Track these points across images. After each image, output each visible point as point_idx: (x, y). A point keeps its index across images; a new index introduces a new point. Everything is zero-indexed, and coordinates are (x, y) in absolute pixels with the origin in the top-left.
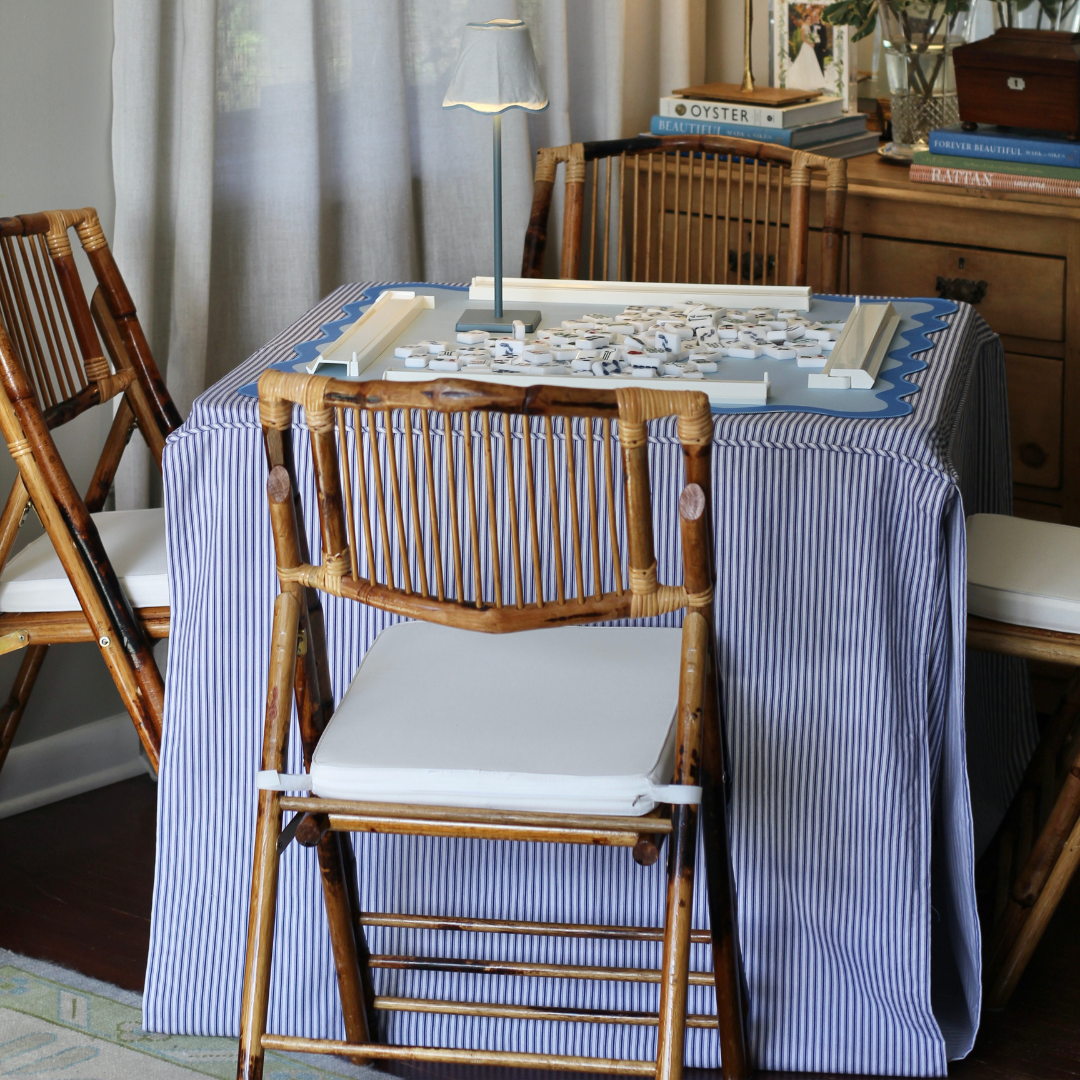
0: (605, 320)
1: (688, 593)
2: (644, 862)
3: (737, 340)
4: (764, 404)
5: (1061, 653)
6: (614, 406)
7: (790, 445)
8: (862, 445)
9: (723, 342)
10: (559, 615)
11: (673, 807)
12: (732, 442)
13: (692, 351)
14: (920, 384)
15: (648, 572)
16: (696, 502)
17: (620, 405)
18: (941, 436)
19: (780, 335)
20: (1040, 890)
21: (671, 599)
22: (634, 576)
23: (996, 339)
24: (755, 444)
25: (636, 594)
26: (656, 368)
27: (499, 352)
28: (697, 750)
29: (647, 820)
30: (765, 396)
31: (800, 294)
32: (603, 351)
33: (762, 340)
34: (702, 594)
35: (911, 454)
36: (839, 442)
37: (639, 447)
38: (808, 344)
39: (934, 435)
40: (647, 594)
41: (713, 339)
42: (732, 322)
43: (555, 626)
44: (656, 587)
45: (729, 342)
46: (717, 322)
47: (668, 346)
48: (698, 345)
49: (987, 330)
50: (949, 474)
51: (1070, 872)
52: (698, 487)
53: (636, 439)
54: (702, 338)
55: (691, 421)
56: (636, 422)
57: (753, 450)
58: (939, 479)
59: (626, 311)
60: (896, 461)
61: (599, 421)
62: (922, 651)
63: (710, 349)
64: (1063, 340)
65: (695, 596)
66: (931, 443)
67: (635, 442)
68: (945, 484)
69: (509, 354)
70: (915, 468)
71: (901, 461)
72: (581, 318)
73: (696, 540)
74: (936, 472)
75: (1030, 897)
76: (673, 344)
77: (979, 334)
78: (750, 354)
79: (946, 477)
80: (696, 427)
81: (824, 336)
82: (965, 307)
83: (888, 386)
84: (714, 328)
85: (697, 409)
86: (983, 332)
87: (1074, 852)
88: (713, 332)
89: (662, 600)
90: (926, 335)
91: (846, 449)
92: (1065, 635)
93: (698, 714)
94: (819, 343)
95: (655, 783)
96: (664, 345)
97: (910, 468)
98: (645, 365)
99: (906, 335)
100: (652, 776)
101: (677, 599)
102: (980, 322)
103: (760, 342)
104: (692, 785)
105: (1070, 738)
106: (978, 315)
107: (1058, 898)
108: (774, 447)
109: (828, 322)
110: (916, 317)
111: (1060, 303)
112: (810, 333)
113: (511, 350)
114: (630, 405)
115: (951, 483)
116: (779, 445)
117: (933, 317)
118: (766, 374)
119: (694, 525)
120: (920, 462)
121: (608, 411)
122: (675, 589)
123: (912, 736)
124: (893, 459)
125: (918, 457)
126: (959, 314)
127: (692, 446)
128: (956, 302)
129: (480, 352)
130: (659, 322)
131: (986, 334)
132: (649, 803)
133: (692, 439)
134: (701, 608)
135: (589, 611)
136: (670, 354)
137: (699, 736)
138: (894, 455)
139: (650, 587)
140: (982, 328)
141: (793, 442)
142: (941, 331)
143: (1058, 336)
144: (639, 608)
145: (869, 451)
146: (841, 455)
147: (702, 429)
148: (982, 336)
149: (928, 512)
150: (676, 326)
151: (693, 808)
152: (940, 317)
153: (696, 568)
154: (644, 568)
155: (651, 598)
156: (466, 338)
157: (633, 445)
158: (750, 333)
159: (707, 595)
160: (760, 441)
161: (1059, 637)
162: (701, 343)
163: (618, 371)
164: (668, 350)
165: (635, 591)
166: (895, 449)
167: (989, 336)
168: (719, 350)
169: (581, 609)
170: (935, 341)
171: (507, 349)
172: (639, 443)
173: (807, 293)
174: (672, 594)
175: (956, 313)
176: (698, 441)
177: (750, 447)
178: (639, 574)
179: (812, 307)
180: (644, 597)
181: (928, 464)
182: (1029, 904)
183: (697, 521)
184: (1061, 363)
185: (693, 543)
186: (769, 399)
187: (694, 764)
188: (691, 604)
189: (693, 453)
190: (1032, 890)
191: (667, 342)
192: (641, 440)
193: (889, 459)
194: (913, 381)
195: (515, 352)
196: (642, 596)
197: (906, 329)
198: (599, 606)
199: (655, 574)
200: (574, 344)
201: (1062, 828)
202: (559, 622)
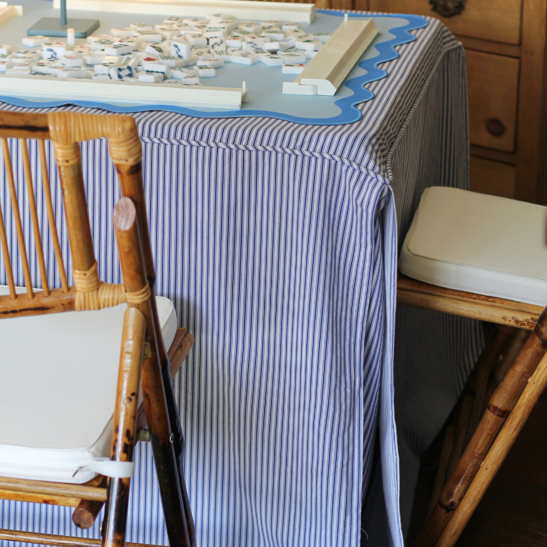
0: (146, 29)
1: (126, 291)
2: (82, 525)
3: (241, 49)
4: (239, 109)
5: (483, 312)
6: (45, 129)
7: (250, 147)
8: (311, 149)
9: (229, 50)
10: (10, 309)
11: (108, 479)
12: (203, 143)
13: (201, 57)
14: (375, 92)
15: (89, 273)
16: (128, 214)
17: (51, 128)
18: (381, 141)
19: (274, 46)
20: (461, 499)
21: (111, 296)
22: (76, 276)
23: (459, 47)
24: (222, 145)
25: (80, 292)
26: (163, 73)
27: (47, 55)
28: (131, 430)
29: (87, 488)
30: (240, 102)
31: (304, 10)
32: (125, 57)
33: (260, 49)
34: (138, 293)
35: (351, 158)
36: (291, 146)
37: (72, 166)
38: (297, 53)
39: (374, 141)
40: (89, 292)
41: (222, 48)
42: (241, 33)
43: (8, 318)
44: (98, 284)
45: (233, 51)
46: (229, 33)
47: (180, 54)
48: (209, 52)
49: (452, 40)
50: (384, 176)
51: (485, 485)
52: (129, 201)
53: (68, 158)
54: (213, 46)
55: (118, 143)
56: (67, 143)
57: (220, 151)
58: (375, 179)
59: (166, 21)
60: (339, 163)
61: (33, 141)
62: (360, 320)
63: (217, 56)
64: (520, 44)
65: (132, 294)
66: (370, 148)
67: (67, 161)
68: (379, 184)
69: (53, 58)
70: (354, 170)
71: (343, 163)
72: (129, 27)
73: (129, 248)
74: (372, 174)
75: (452, 504)
76: (184, 52)
77: (445, 44)
78: (247, 61)
79: (380, 178)
80: (124, 149)
81: (309, 47)
82: (435, 22)
83: (348, 93)
84: (223, 39)
85: (123, 133)
86: (448, 42)
87: (489, 470)
88: (222, 42)
89: (103, 297)
90: (395, 47)
91: (297, 152)
92: (488, 298)
93: (133, 398)
94: (306, 53)
95: (95, 455)
96: (177, 52)
97: (351, 170)
98: (155, 70)
99: (379, 47)
100: (93, 449)
101: (116, 297)
102: (446, 34)
103: (259, 51)
104: (125, 461)
105: (501, 358)
106: (446, 28)
107: (476, 504)
108: (238, 149)
109: (319, 34)
110: (392, 31)
111: (518, 16)
112: (300, 45)
113: (55, 54)
114: (60, 128)
115: (385, 183)
116: (241, 147)
117: (406, 31)
118: (244, 83)
119: (126, 235)
120: (359, 165)
121: (40, 133)
122: (114, 287)
123: (348, 390)
124: (336, 162)
125: (358, 160)
126: (427, 29)
127: (122, 165)
128: (428, 18)
129: (32, 55)
130: (183, 32)
131: (451, 43)
132: (89, 473)
133: (121, 159)
134: (138, 304)
135: (38, 306)
136: (180, 61)
137: (134, 418)
138: (337, 158)
139: (91, 286)
140: (448, 39)
141: (254, 145)
142: (409, 43)
143: (515, 41)
144: (82, 303)
145: (316, 154)
146: (293, 157)
147: (129, 150)
148: (448, 45)
149: (364, 207)
150: (194, 37)
151: (125, 482)
152: (411, 31)
153: (131, 271)
154: (84, 270)
155: (93, 296)
156: (29, 42)
157: (66, 164)
158: (251, 43)
159: (143, 293)
160: (227, 144)
161: (483, 300)
162: (212, 50)
163: (130, 75)
164: (180, 57)
165: (78, 289)
166: (338, 153)
167: (453, 45)
168: (224, 57)
169: (30, 303)
170: (400, 52)
171: (52, 53)
172: (71, 162)
173: (310, 10)
174: (111, 292)
175: (425, 28)
176: (127, 161)
177: (218, 148)
178: (80, 274)
179: (314, 20)
180: (87, 294)
181: (366, 167)
182: (452, 509)
183: (129, 232)
184: (517, 61)
185: (127, 250)
186: (244, 103)
187: (127, 442)
188: (128, 301)
189: (124, 170)
190: (455, 498)
191: (179, 50)
192: (73, 159)
193: (333, 162)
194: (371, 89)
195: (58, 56)
196: (84, 294)
197: (381, 41)
198: (46, 301)
199: (96, 274)
200: (103, 50)
201: (480, 452)
202: (10, 314)
